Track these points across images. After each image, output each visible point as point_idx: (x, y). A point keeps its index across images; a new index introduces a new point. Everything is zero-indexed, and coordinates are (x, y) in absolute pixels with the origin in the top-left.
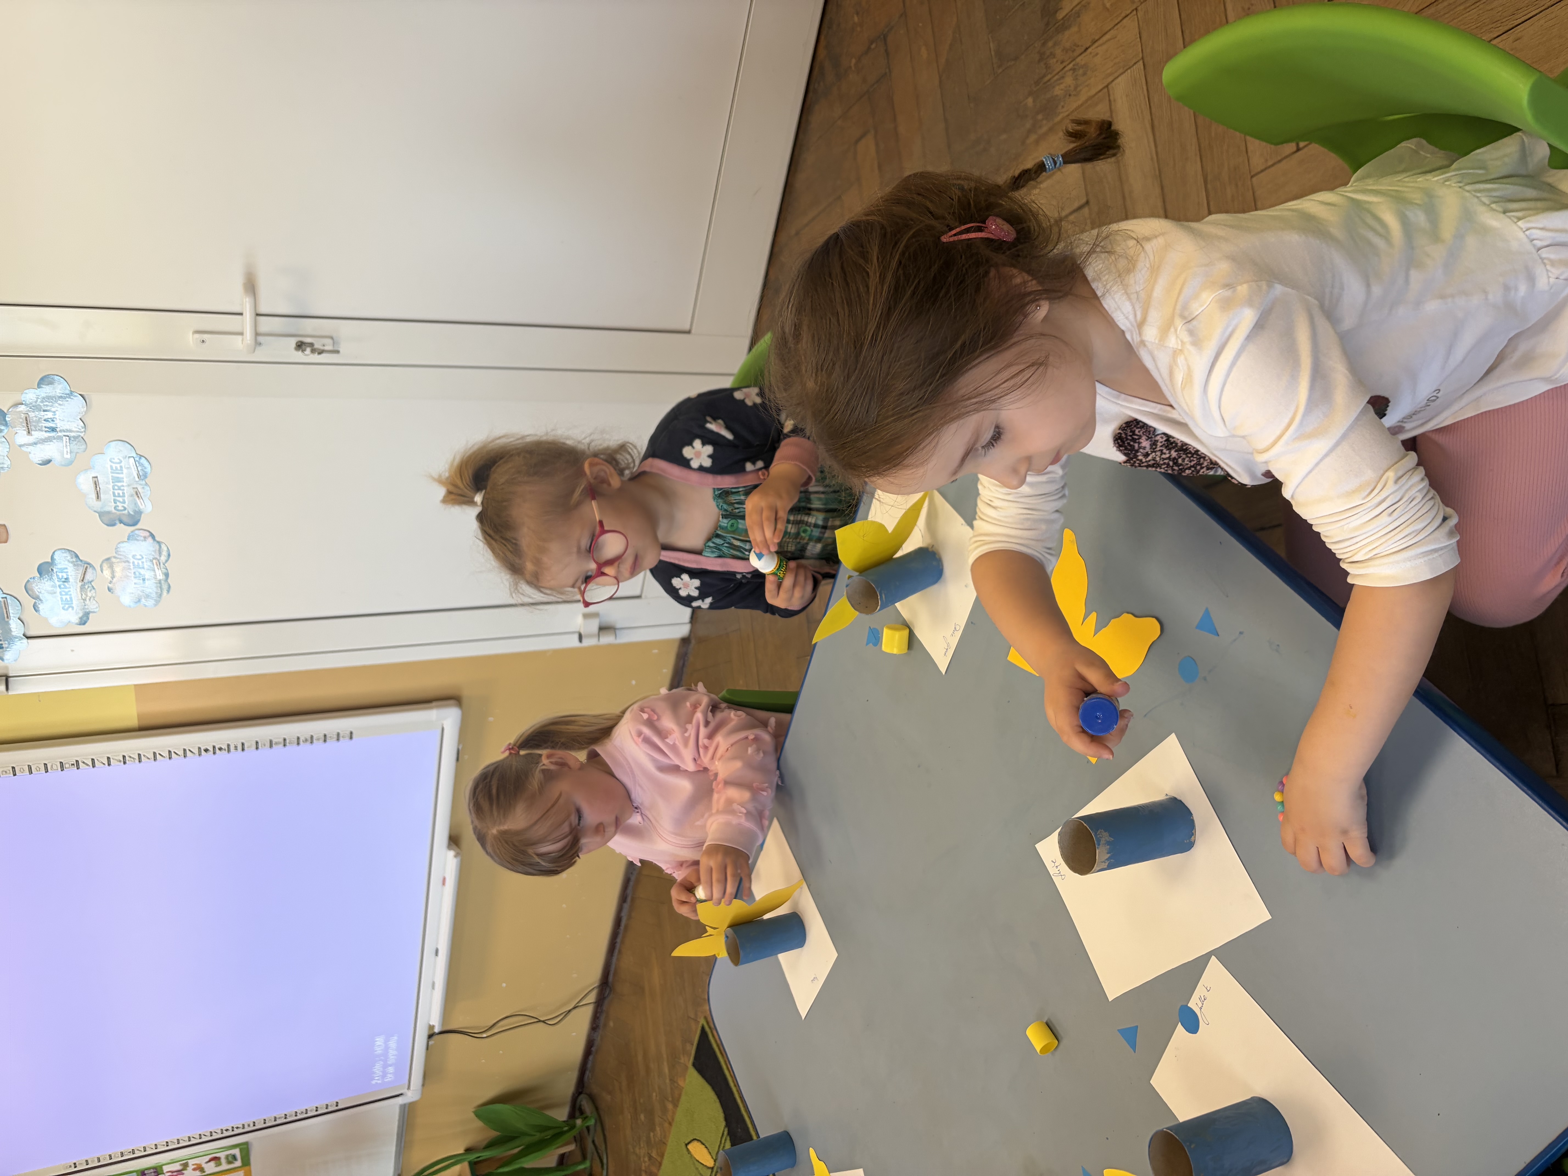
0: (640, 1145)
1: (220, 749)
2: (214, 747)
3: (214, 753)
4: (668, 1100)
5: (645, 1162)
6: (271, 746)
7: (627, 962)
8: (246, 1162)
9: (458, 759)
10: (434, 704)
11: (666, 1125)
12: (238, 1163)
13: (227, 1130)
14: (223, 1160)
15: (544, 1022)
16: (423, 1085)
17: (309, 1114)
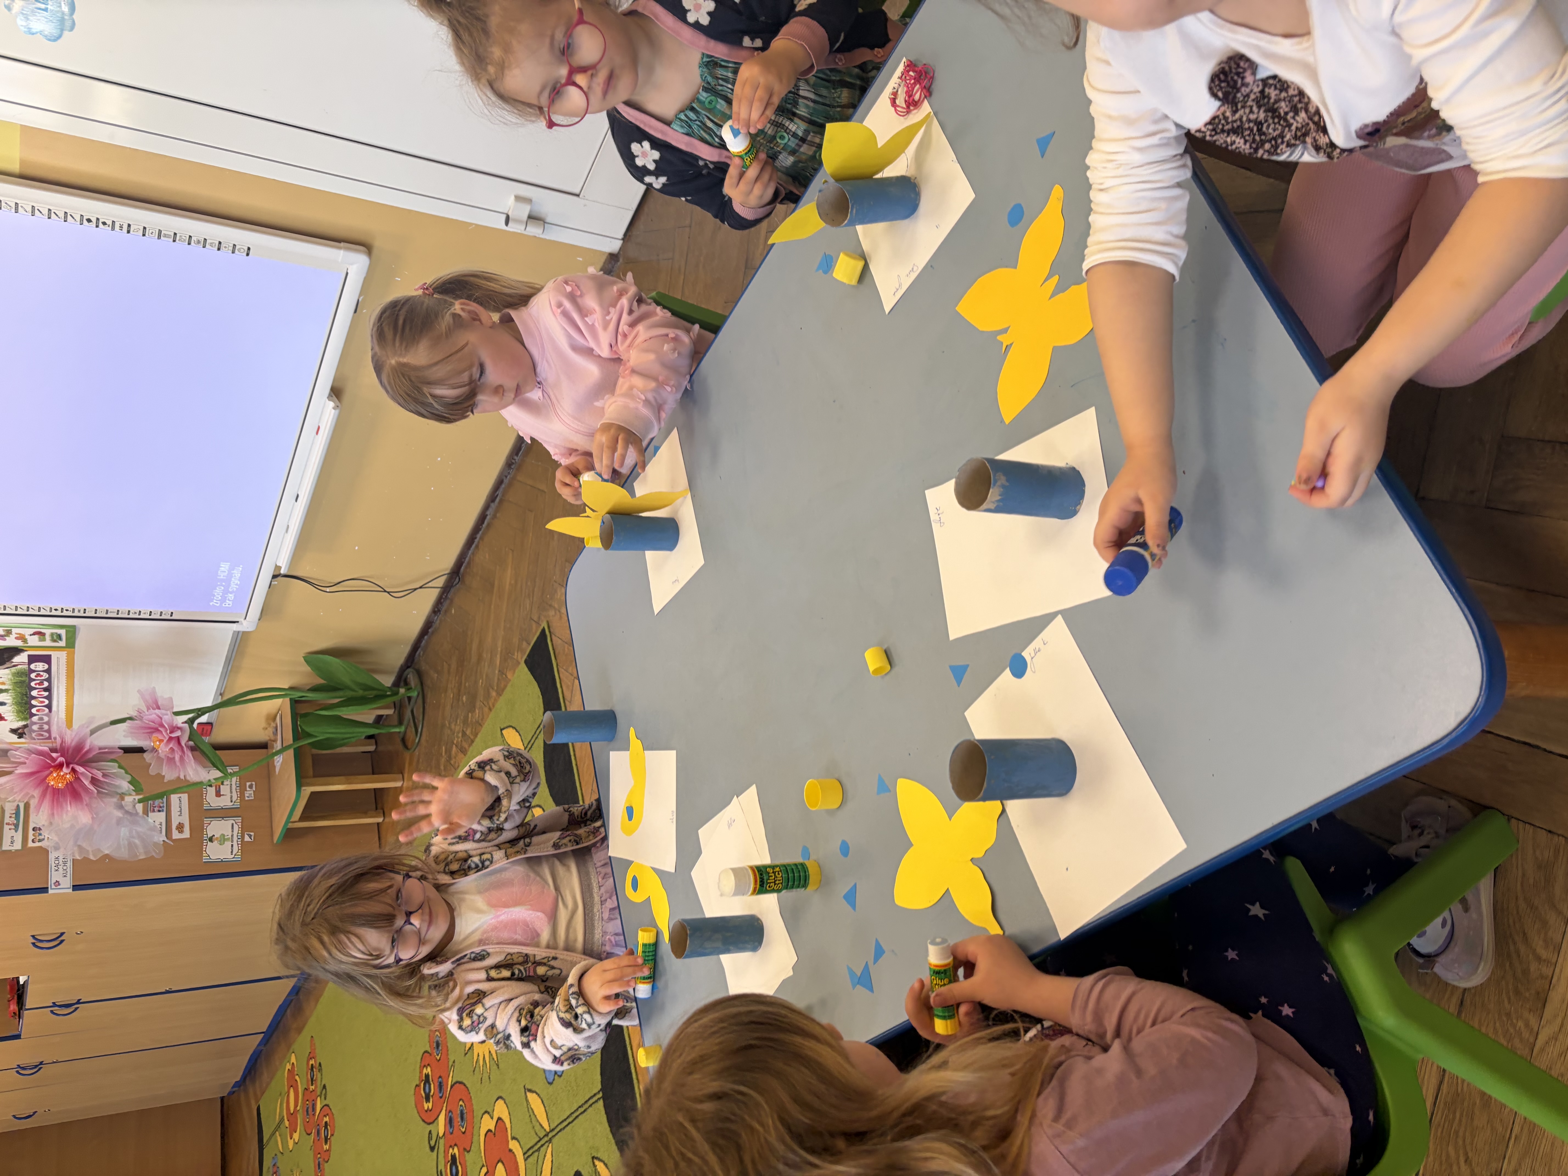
0: (456, 722)
1: (104, 223)
2: (98, 219)
3: (97, 226)
4: (493, 689)
5: (458, 737)
6: (159, 237)
7: (482, 557)
8: (71, 644)
9: (355, 311)
10: (342, 244)
11: (486, 709)
12: (63, 643)
13: (56, 610)
14: (48, 637)
15: (388, 593)
16: (259, 620)
17: (142, 616)
